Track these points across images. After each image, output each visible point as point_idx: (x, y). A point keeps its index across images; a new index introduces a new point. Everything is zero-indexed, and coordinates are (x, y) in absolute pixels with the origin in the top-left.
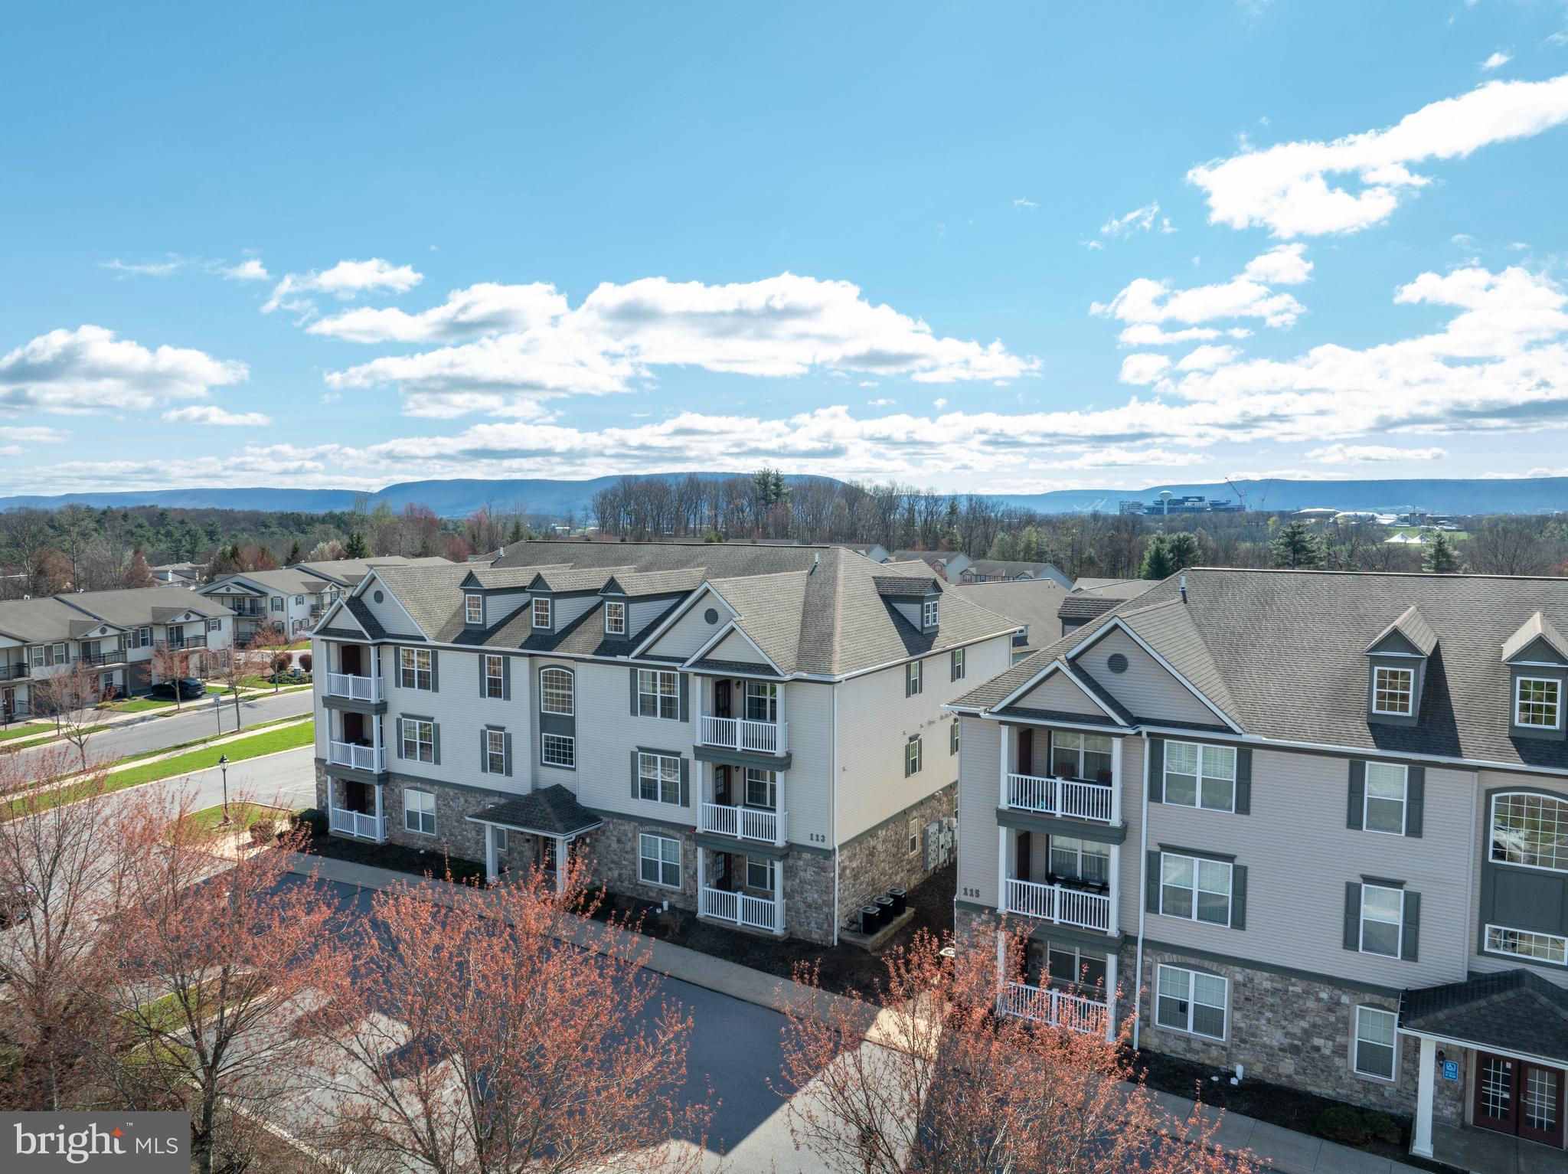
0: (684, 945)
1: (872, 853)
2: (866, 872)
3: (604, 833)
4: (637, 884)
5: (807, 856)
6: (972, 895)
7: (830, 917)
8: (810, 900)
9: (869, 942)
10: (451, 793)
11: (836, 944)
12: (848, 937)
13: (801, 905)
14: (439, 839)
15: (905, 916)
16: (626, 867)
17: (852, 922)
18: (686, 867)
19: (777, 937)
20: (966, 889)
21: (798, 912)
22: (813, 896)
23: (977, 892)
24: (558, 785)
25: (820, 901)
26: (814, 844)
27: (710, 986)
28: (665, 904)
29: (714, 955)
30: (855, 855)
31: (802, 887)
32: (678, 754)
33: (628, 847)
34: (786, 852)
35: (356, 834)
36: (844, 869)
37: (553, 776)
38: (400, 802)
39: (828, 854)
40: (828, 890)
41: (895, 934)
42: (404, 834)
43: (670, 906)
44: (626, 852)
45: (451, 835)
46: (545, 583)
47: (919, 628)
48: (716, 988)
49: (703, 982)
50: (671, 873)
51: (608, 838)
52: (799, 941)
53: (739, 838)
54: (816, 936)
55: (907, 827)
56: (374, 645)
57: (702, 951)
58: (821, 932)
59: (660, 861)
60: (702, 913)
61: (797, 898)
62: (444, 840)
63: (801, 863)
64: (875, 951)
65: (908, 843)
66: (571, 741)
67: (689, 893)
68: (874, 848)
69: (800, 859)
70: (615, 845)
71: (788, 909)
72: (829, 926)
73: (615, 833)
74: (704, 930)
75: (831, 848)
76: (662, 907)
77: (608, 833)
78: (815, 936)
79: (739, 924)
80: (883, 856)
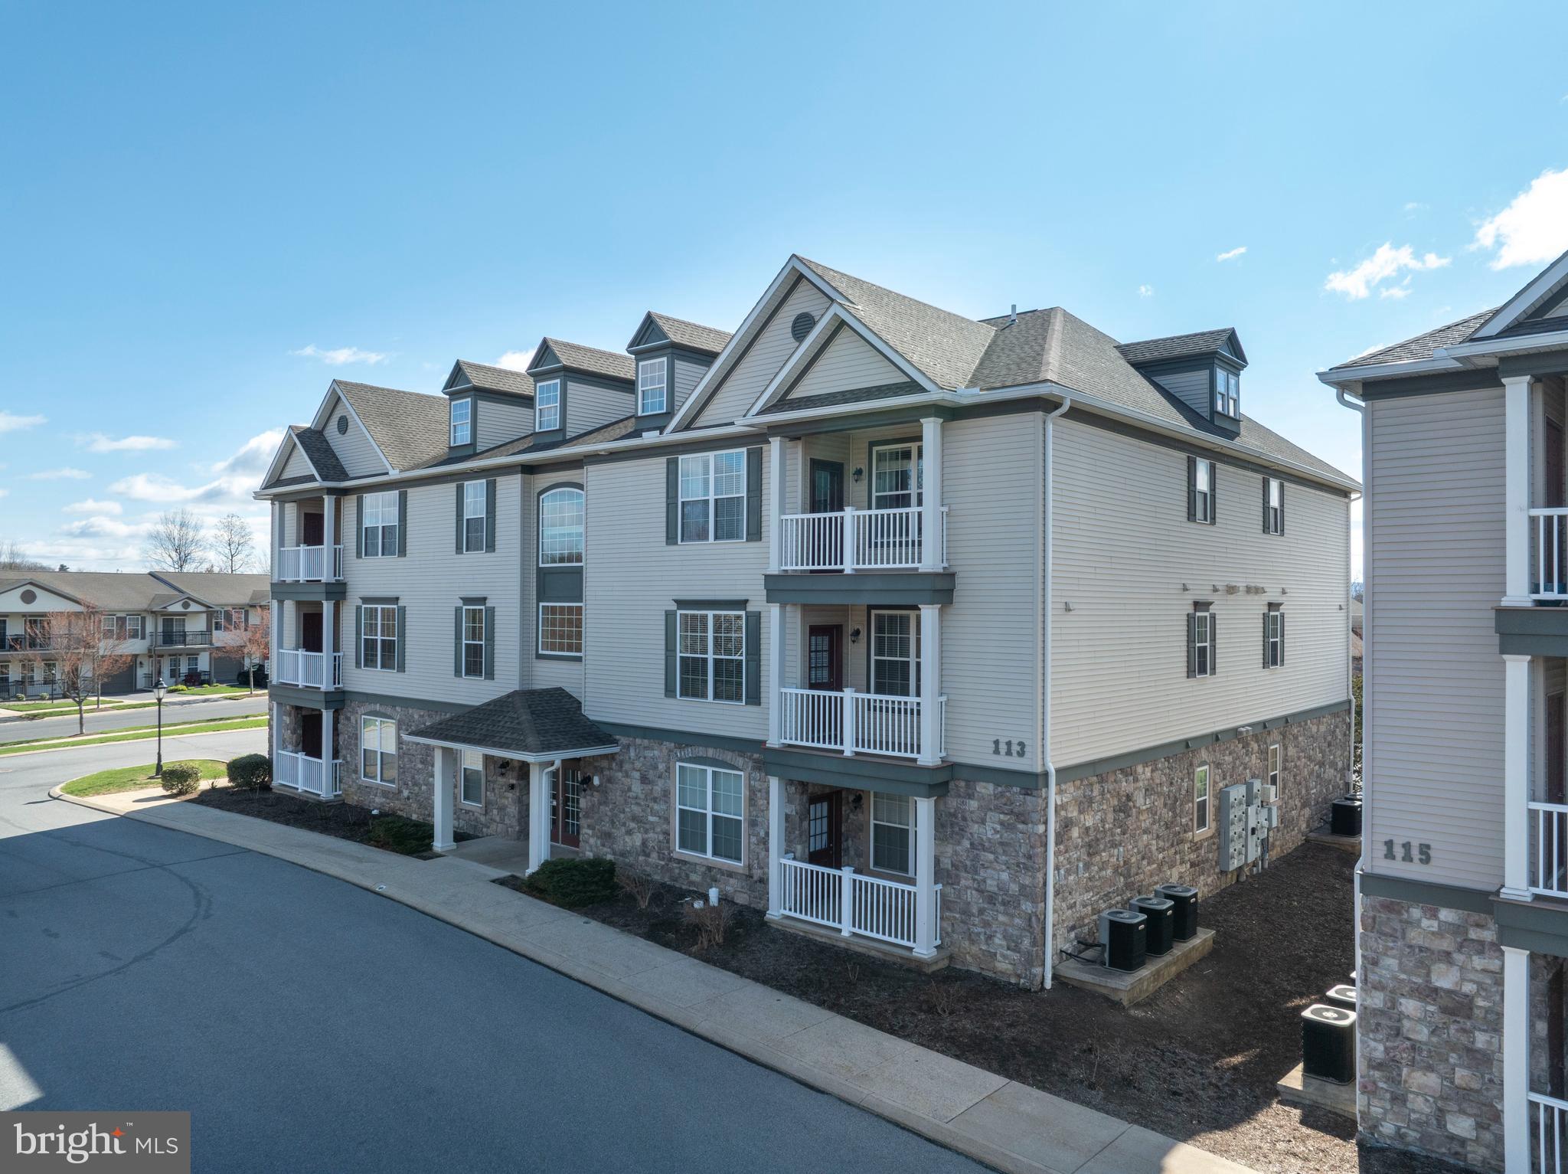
0: (724, 966)
1: (1124, 807)
2: (1114, 845)
3: (621, 764)
4: (671, 859)
5: (986, 789)
6: (1408, 858)
7: (1035, 925)
8: (991, 885)
9: (1125, 985)
10: (416, 717)
11: (1048, 984)
12: (1074, 972)
13: (972, 896)
14: (400, 792)
15: (1196, 941)
16: (653, 825)
17: (1084, 944)
18: (753, 824)
19: (920, 963)
20: (1389, 844)
21: (966, 912)
22: (997, 877)
23: (1425, 849)
24: (560, 689)
25: (1014, 888)
26: (1002, 762)
27: (749, 1052)
28: (713, 894)
29: (780, 988)
30: (1091, 800)
31: (976, 858)
32: (742, 604)
33: (658, 789)
34: (940, 778)
35: (301, 787)
36: (1066, 825)
37: (551, 675)
38: (356, 737)
39: (1033, 782)
40: (1032, 862)
41: (1179, 976)
42: (360, 787)
43: (724, 899)
44: (655, 800)
45: (415, 784)
46: (555, 355)
47: (1206, 414)
48: (764, 1057)
49: (738, 1042)
50: (727, 837)
51: (627, 776)
52: (968, 975)
53: (848, 753)
54: (1005, 965)
55: (1190, 774)
56: (330, 491)
57: (756, 979)
58: (1015, 956)
59: (709, 813)
60: (776, 912)
61: (965, 881)
62: (406, 793)
63: (973, 804)
64: (1137, 1005)
65: (1191, 807)
66: (579, 609)
67: (757, 873)
68: (1129, 797)
69: (970, 796)
70: (637, 788)
71: (945, 904)
72: (1034, 943)
73: (638, 765)
74: (773, 941)
75: (1039, 770)
76: (705, 898)
77: (627, 766)
78: (1003, 966)
79: (845, 934)
80: (1146, 821)
